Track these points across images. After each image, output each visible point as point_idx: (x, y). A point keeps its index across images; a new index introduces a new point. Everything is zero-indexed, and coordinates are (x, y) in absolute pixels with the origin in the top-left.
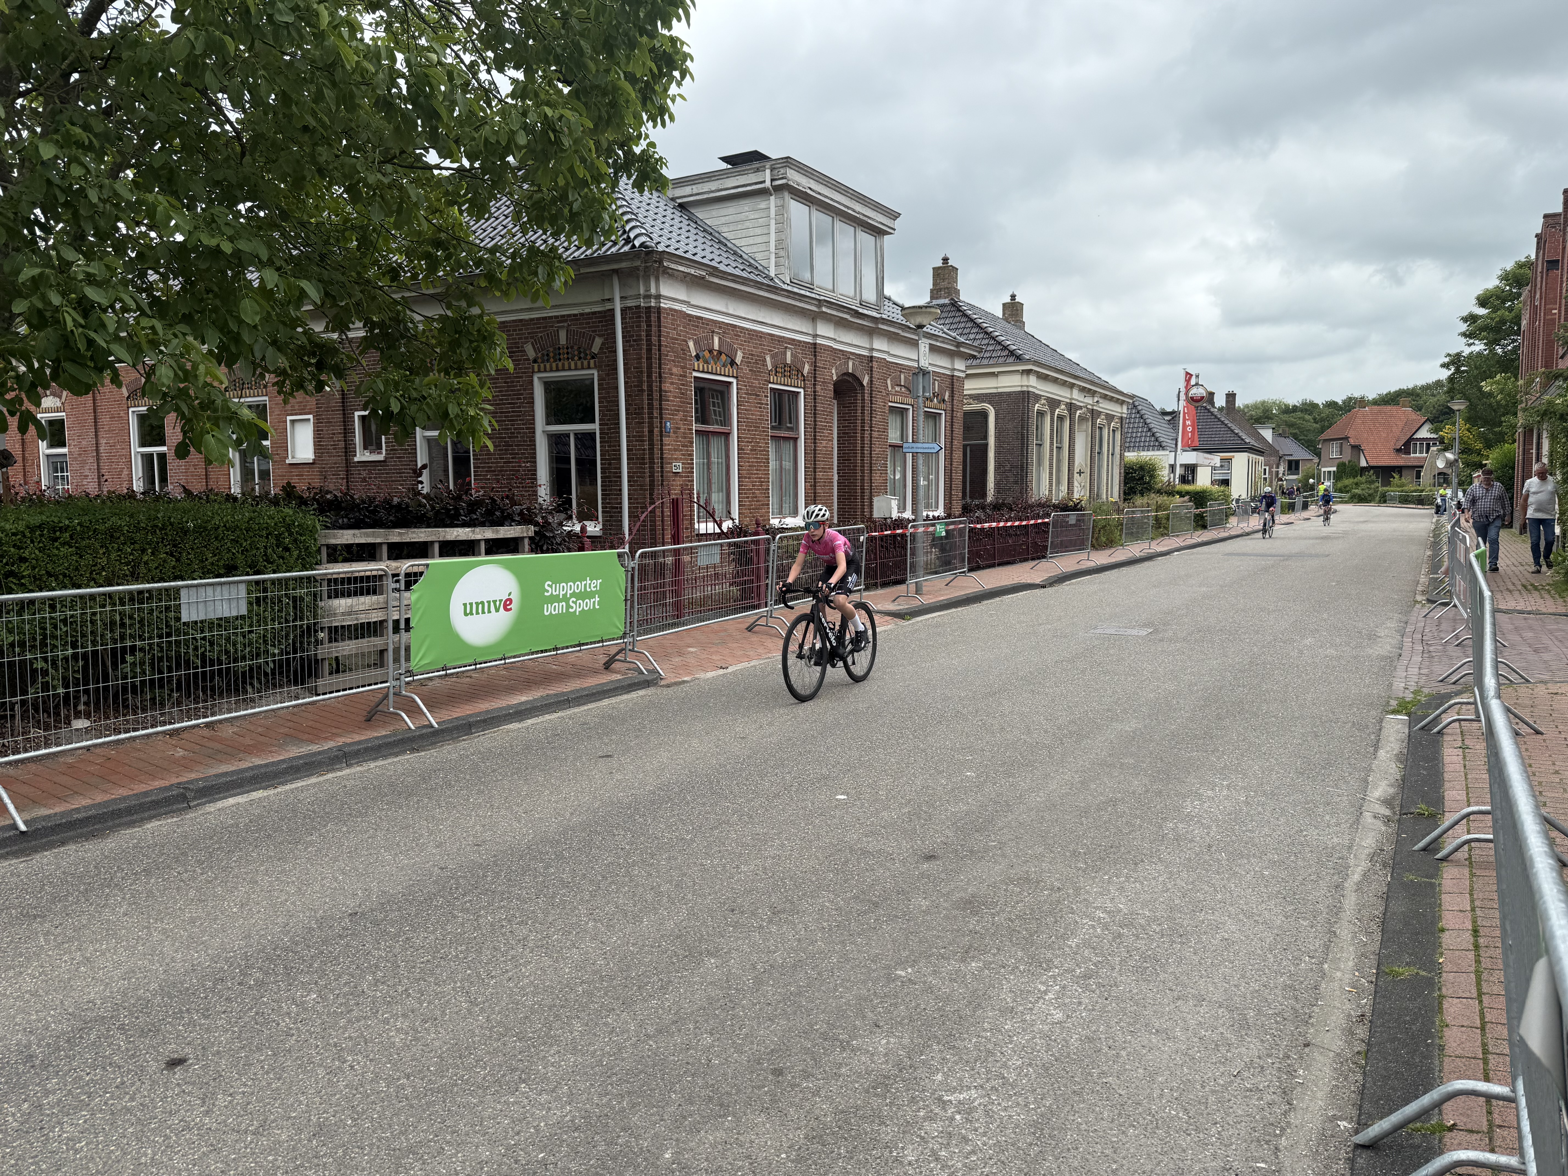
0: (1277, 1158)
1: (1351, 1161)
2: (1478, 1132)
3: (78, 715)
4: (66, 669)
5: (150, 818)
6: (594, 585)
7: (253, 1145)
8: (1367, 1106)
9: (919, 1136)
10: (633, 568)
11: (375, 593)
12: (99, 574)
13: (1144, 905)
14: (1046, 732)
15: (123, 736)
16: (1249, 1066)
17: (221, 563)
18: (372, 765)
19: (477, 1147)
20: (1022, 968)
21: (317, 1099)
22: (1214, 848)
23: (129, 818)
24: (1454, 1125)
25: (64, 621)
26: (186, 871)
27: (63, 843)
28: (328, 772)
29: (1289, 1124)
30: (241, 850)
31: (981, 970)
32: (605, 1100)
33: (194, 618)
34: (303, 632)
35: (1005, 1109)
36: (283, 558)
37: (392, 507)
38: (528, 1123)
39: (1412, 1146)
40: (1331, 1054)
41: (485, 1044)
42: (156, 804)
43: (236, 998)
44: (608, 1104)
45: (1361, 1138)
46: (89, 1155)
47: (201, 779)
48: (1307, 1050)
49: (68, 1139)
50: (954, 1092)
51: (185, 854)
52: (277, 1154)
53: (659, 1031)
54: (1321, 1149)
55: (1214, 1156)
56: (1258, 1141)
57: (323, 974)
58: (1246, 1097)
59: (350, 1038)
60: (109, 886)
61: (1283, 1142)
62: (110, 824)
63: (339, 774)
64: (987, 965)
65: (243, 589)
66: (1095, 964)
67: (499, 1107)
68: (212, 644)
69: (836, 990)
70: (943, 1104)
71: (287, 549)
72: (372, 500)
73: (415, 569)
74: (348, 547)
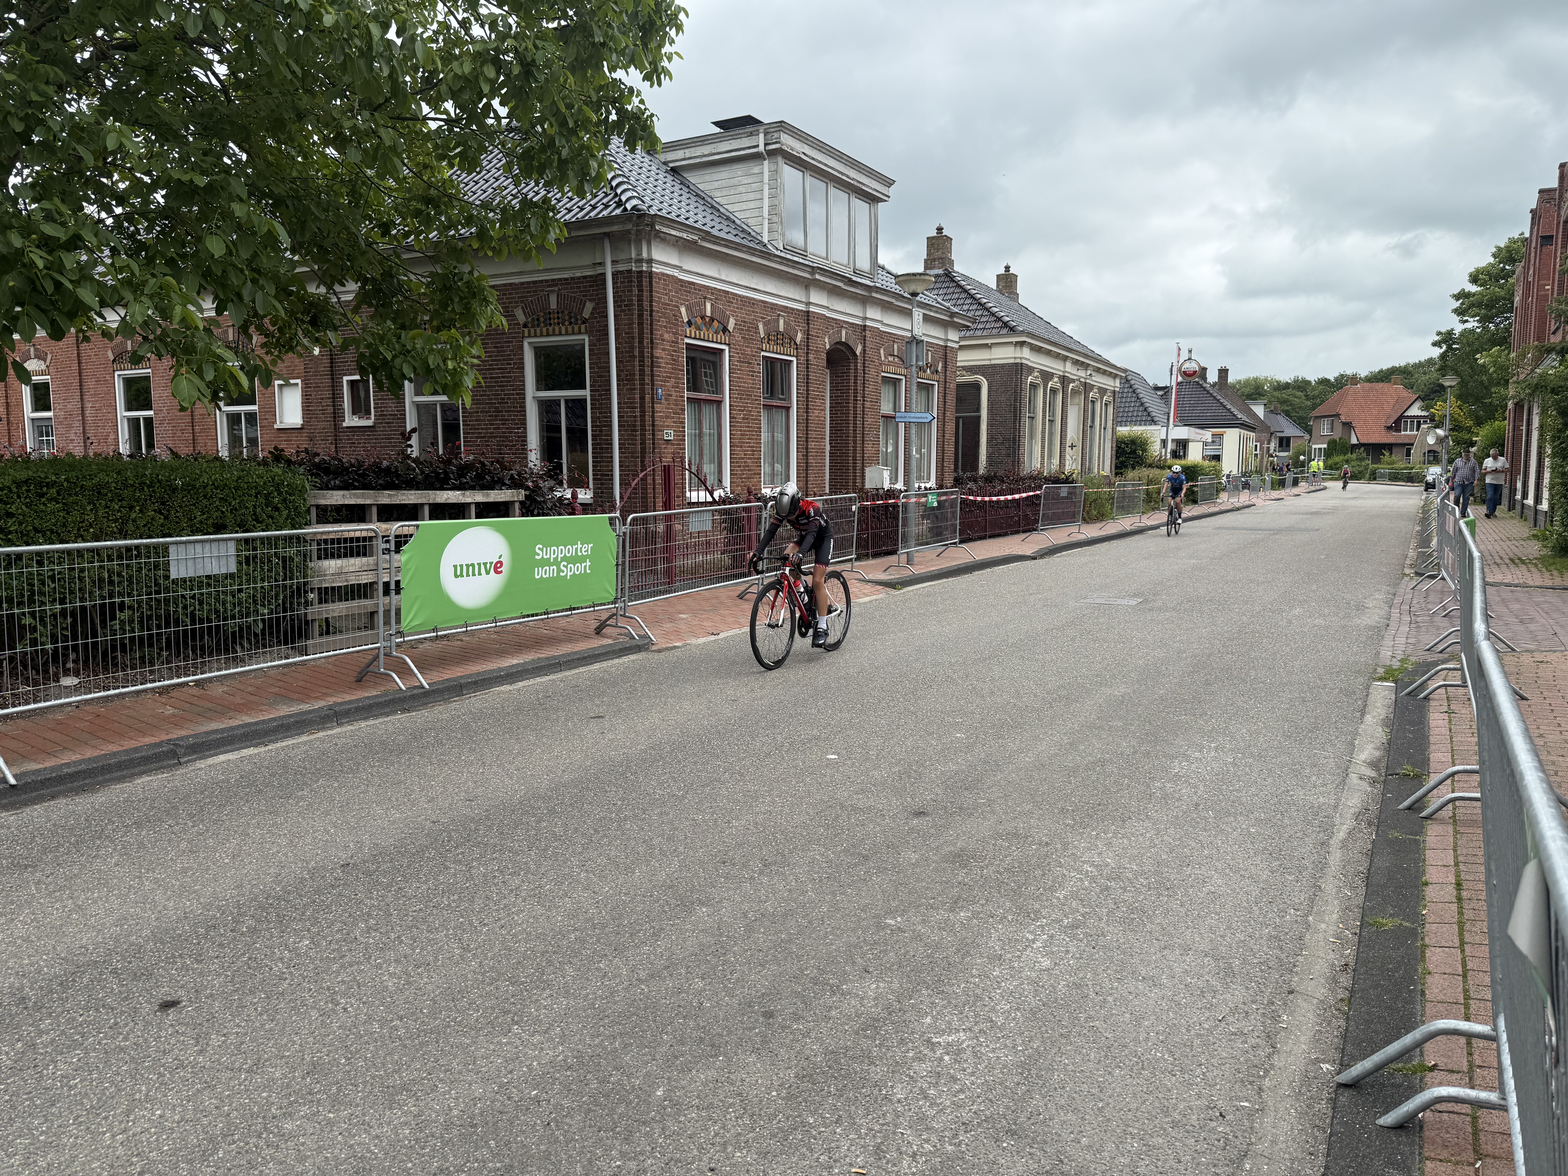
0: (1261, 1097)
1: (1334, 1101)
2: (1458, 1072)
3: (67, 673)
4: (55, 626)
5: (141, 774)
6: (585, 549)
7: (247, 1083)
8: (1349, 1048)
9: (908, 1075)
10: (625, 533)
11: (365, 555)
12: (87, 530)
13: (1132, 859)
14: (1035, 696)
15: (112, 692)
16: (1234, 1011)
17: (210, 522)
18: (363, 724)
19: (470, 1084)
20: (1010, 918)
21: (311, 1039)
22: (1202, 806)
23: (119, 774)
24: (1435, 1065)
25: (52, 578)
26: (177, 824)
27: (53, 797)
28: (319, 730)
29: (1272, 1066)
30: (232, 804)
31: (969, 919)
32: (597, 1041)
33: (183, 575)
34: (293, 592)
35: (993, 1051)
36: (272, 518)
37: (381, 470)
38: (521, 1062)
39: (1393, 1085)
40: (1315, 1001)
41: (478, 988)
42: (146, 760)
43: (229, 944)
44: (600, 1045)
45: (1343, 1078)
46: (83, 1091)
47: (191, 736)
48: (1291, 997)
49: (62, 1076)
50: (943, 1035)
51: (175, 808)
52: (270, 1091)
53: (652, 976)
54: (1304, 1090)
55: (1199, 1096)
56: (1242, 1081)
57: (315, 922)
58: (1230, 1040)
59: (343, 981)
60: (100, 838)
61: (1267, 1082)
62: (100, 778)
63: (330, 732)
64: (976, 915)
65: (232, 546)
66: (1083, 915)
67: (492, 1047)
68: (201, 603)
69: (826, 937)
70: (932, 1046)
71: (276, 509)
72: (360, 464)
73: (406, 531)
74: (339, 508)
